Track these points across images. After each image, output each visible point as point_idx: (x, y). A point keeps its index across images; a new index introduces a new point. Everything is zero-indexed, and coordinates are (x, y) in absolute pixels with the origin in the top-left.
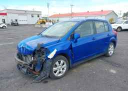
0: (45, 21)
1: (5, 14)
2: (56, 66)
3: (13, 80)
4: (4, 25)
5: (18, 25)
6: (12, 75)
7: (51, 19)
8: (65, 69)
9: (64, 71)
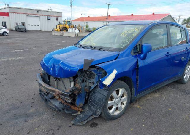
0: (67, 26)
1: (7, 14)
2: (112, 98)
3: (36, 120)
4: (5, 30)
5: (25, 31)
6: (32, 110)
7: (77, 24)
8: (125, 103)
9: (123, 106)
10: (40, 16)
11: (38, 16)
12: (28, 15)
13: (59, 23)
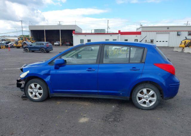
1: (139, 33)
10: (170, 32)
11: (168, 32)
12: (158, 32)
13: (185, 39)
